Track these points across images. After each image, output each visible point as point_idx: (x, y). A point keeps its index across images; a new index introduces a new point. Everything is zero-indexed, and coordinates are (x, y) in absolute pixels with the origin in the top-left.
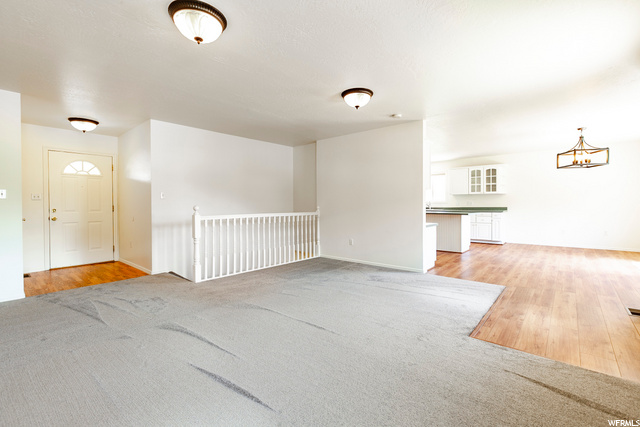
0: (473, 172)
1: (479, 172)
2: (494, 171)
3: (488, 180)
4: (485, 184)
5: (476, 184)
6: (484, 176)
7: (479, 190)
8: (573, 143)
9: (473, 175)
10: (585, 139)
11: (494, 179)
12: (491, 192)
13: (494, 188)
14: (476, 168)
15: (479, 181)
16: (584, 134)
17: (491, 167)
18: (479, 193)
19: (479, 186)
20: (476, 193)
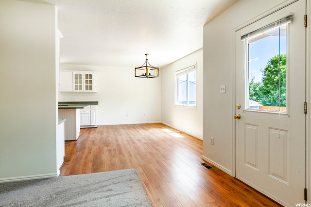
0: (76, 75)
1: (80, 75)
2: (91, 76)
3: (87, 81)
4: (85, 85)
5: (78, 85)
6: (84, 79)
7: (81, 89)
8: (142, 63)
9: (76, 77)
10: (148, 60)
11: (91, 82)
12: (89, 91)
13: (91, 88)
14: (78, 73)
15: (80, 82)
16: (148, 57)
17: (89, 73)
18: (80, 91)
19: (80, 86)
20: (78, 91)
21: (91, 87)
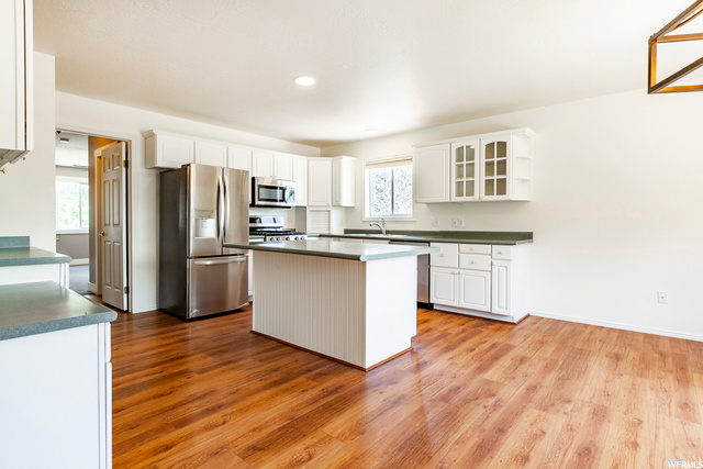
0: (460, 150)
2: (502, 146)
3: (489, 165)
4: (484, 178)
5: (465, 179)
6: (480, 161)
7: (471, 193)
9: (459, 158)
11: (502, 168)
12: (496, 197)
13: (502, 189)
14: (463, 142)
15: (471, 174)
17: (495, 138)
18: (470, 199)
19: (471, 184)
20: (465, 198)
21: (502, 183)
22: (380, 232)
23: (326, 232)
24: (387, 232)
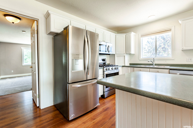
22: (152, 65)
23: (123, 65)
24: (156, 65)
